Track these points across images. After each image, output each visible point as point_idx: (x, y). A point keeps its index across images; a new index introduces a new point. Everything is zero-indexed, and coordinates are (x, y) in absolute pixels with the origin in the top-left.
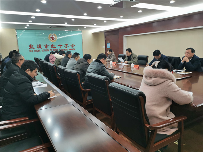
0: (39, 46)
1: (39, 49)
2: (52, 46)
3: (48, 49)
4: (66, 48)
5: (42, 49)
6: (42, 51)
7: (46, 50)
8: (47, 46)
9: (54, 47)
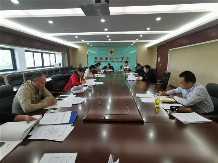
0: (101, 59)
1: (101, 61)
2: (111, 58)
3: (107, 61)
4: (122, 61)
5: (103, 61)
6: (103, 62)
7: (106, 62)
8: (107, 58)
9: (112, 60)
